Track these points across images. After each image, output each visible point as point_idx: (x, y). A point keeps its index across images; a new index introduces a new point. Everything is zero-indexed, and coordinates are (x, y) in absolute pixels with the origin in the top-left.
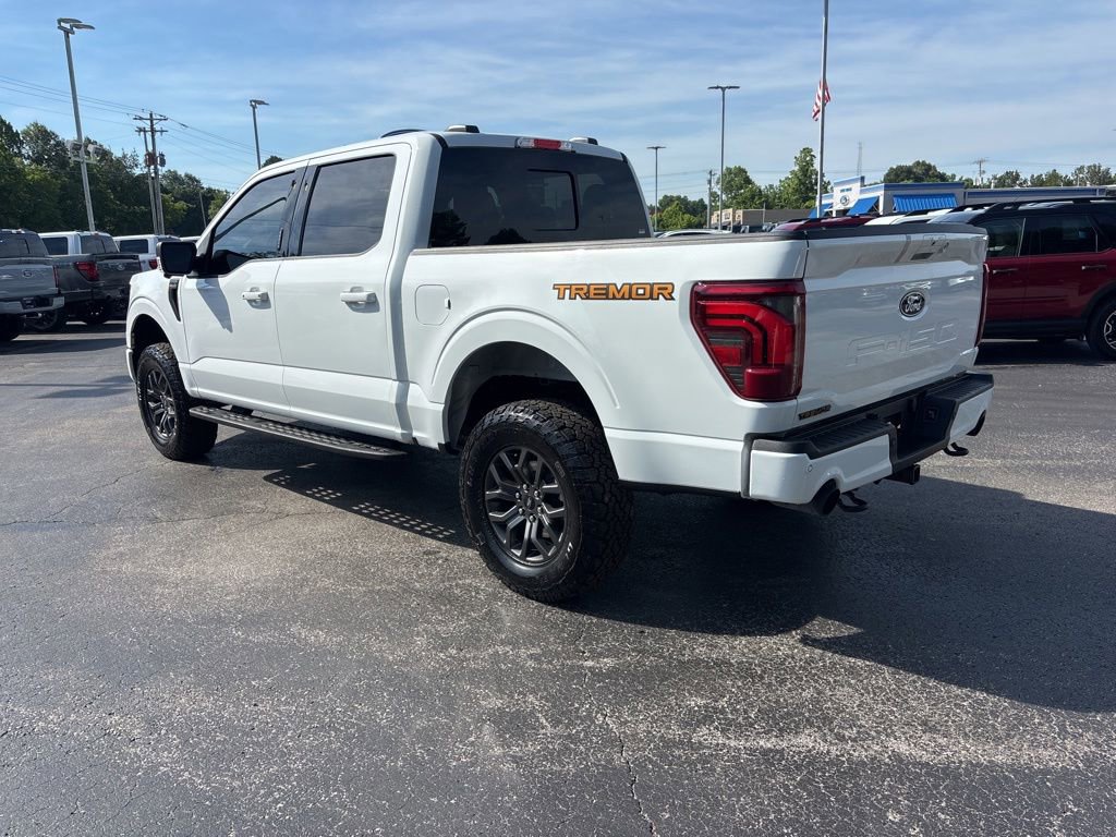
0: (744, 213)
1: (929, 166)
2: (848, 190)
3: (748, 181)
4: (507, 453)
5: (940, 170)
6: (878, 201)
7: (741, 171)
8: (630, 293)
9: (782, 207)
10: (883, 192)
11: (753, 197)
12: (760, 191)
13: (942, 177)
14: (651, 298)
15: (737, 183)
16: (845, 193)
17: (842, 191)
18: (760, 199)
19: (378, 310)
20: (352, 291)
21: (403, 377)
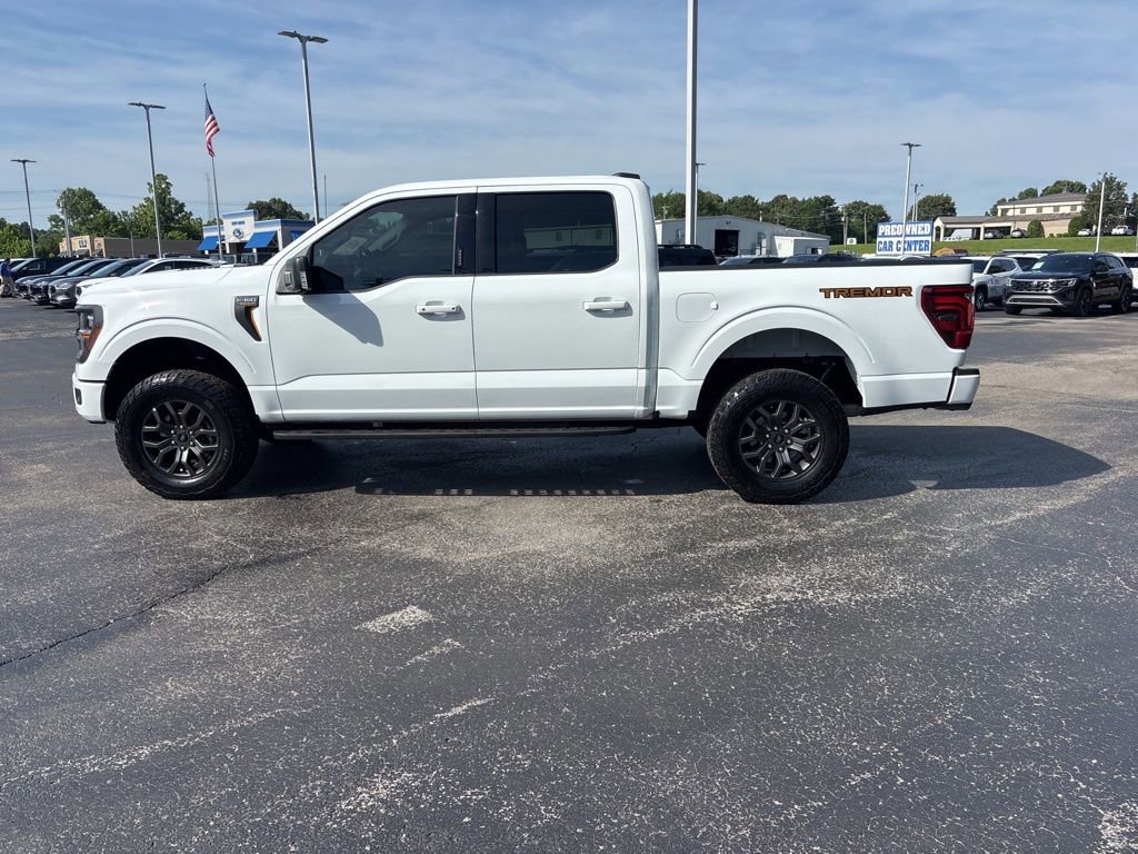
0: (105, 240)
1: (285, 204)
2: (240, 223)
3: (97, 206)
4: (764, 407)
5: (296, 208)
6: (276, 235)
7: (87, 194)
8: (881, 292)
9: (142, 236)
10: (280, 227)
11: (107, 224)
12: (115, 217)
13: (299, 215)
14: (897, 295)
15: (82, 207)
16: (238, 226)
17: (234, 223)
18: (116, 226)
19: (631, 315)
20: (595, 301)
21: (652, 364)
